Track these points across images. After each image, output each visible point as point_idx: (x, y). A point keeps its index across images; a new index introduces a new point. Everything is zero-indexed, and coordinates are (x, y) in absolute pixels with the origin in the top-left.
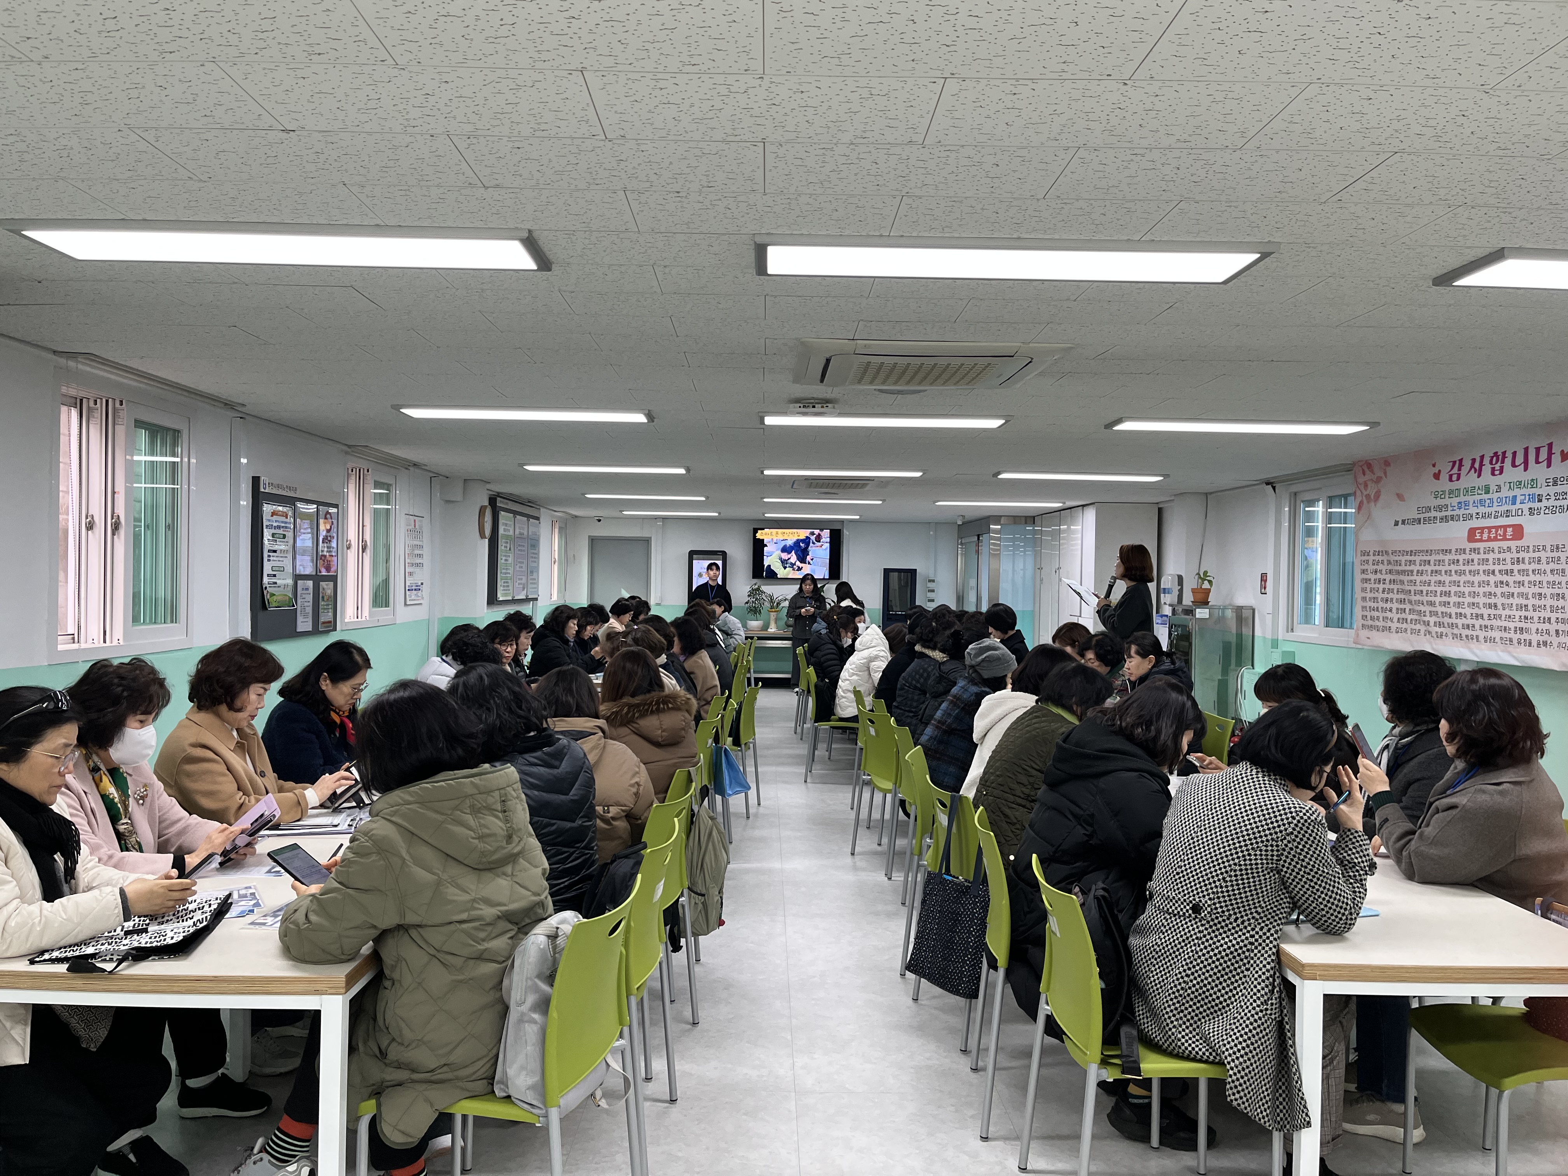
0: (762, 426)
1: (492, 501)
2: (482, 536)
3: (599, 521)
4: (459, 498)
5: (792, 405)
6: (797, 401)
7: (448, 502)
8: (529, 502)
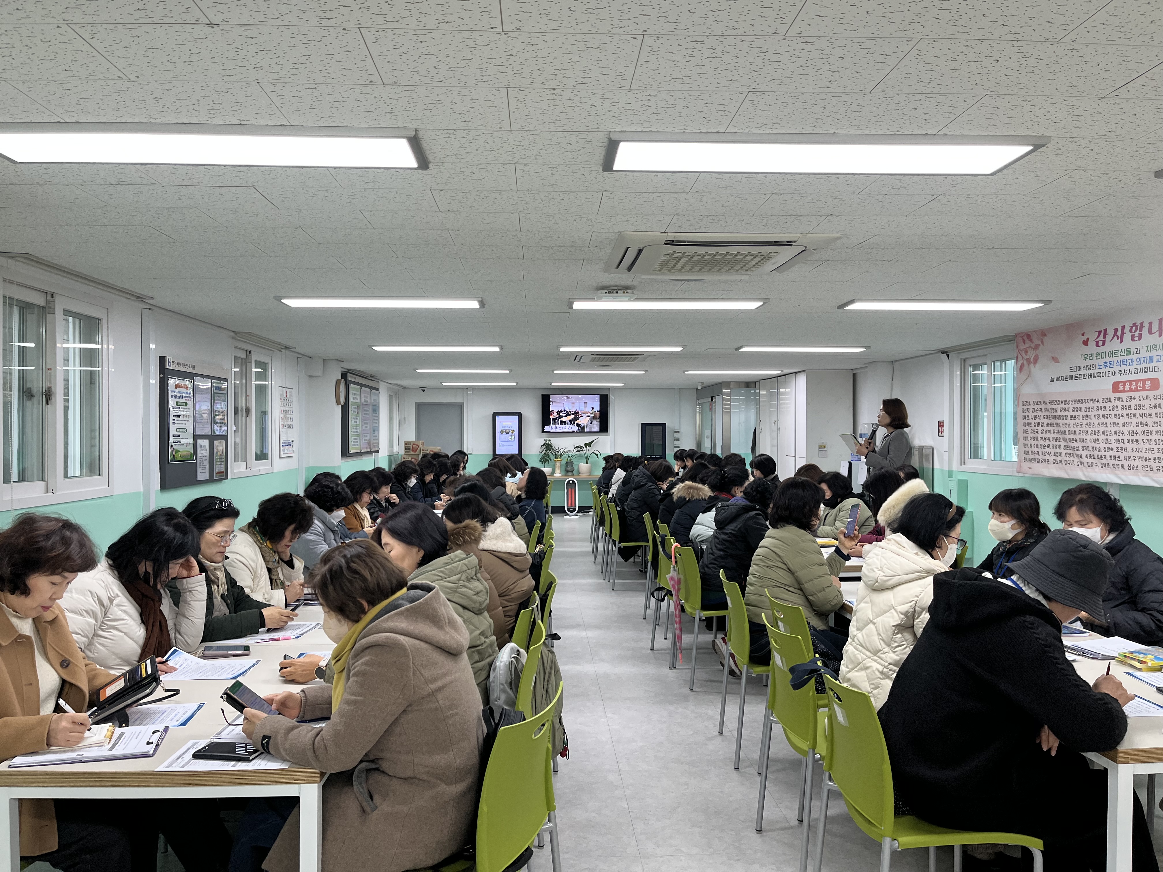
0: (570, 310)
1: (344, 376)
2: (338, 403)
3: (423, 391)
4: (319, 373)
5: (600, 291)
6: (603, 288)
7: (311, 376)
8: (372, 377)
